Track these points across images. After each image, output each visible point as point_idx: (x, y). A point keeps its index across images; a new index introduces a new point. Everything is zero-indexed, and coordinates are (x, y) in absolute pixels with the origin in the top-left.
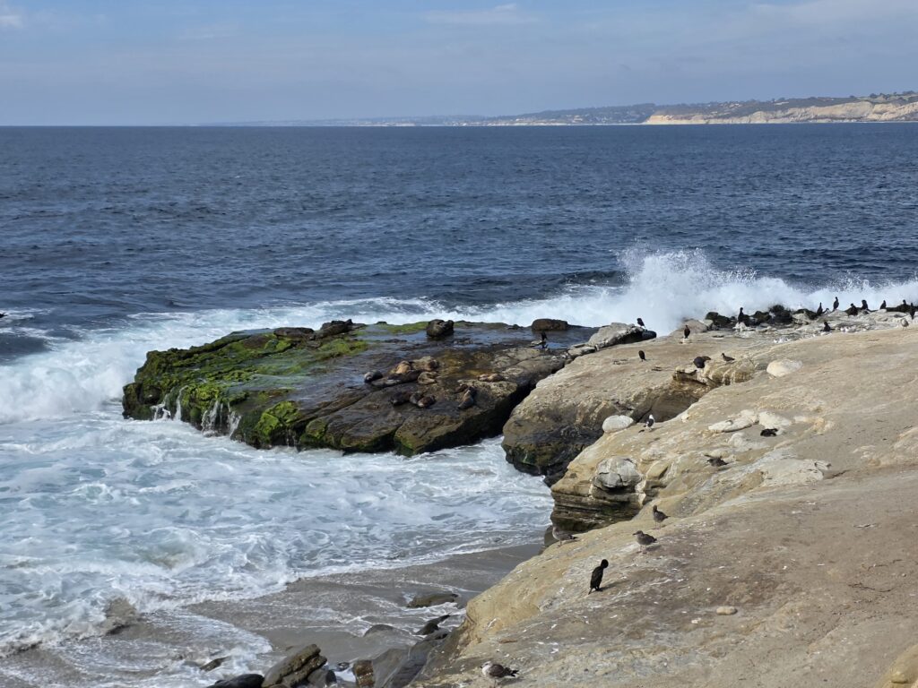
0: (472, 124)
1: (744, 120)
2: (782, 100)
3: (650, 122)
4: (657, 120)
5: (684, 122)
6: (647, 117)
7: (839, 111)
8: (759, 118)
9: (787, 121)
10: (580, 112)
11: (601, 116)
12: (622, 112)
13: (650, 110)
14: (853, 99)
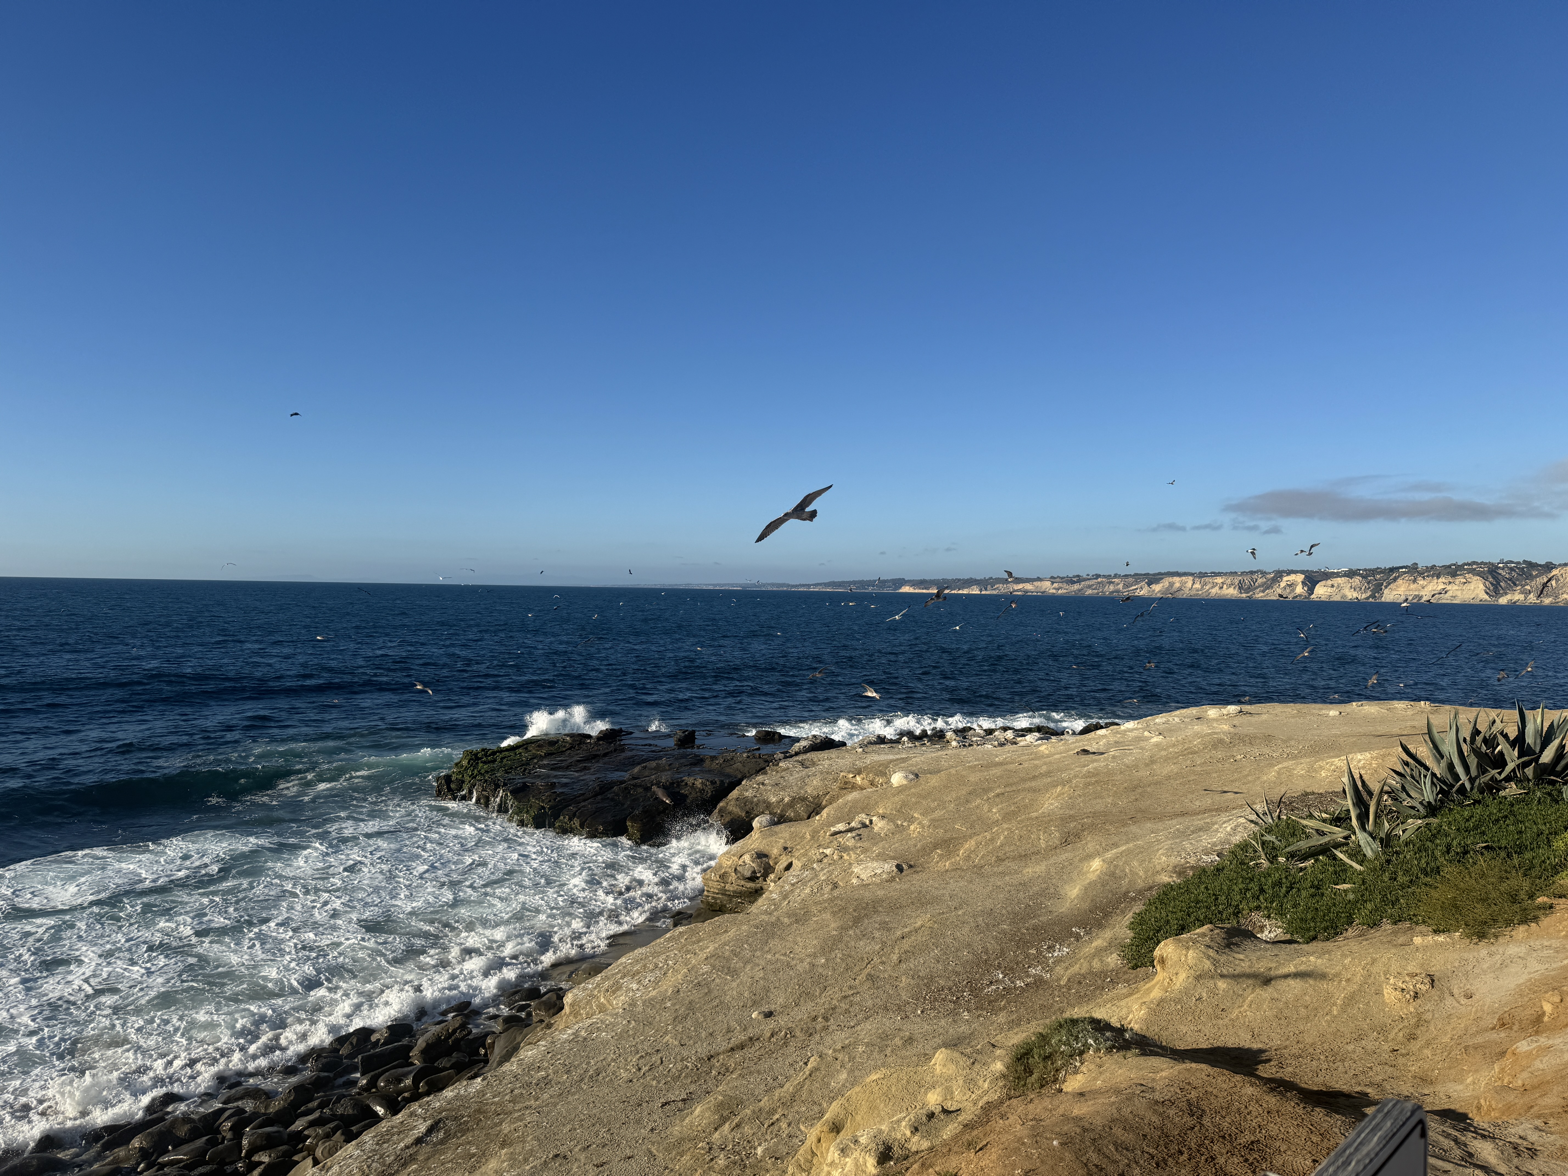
0: (781, 589)
1: (965, 591)
2: (991, 578)
3: (901, 591)
4: (906, 589)
5: (924, 591)
6: (900, 588)
7: (1028, 587)
8: (975, 591)
9: (995, 592)
10: (854, 583)
11: (869, 586)
12: (883, 583)
13: (902, 582)
14: (1039, 579)
